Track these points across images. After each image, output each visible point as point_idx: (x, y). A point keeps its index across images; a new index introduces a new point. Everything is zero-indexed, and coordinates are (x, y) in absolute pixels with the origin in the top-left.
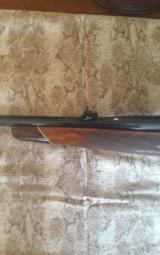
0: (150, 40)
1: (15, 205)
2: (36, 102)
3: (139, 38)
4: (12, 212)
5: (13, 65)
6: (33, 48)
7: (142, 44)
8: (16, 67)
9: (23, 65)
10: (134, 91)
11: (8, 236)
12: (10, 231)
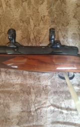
0: (13, 6)
3: (7, 5)
7: (8, 9)
10: (3, 34)
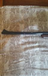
1: (42, 56)
2: (45, 29)
4: (41, 58)
5: (38, 20)
6: (43, 15)
8: (39, 20)
9: (41, 20)
11: (40, 64)
12: (41, 63)
